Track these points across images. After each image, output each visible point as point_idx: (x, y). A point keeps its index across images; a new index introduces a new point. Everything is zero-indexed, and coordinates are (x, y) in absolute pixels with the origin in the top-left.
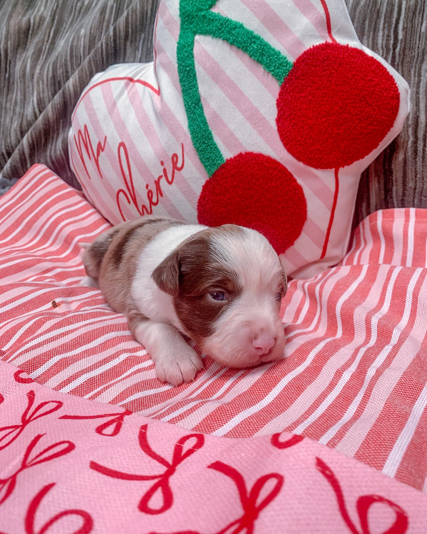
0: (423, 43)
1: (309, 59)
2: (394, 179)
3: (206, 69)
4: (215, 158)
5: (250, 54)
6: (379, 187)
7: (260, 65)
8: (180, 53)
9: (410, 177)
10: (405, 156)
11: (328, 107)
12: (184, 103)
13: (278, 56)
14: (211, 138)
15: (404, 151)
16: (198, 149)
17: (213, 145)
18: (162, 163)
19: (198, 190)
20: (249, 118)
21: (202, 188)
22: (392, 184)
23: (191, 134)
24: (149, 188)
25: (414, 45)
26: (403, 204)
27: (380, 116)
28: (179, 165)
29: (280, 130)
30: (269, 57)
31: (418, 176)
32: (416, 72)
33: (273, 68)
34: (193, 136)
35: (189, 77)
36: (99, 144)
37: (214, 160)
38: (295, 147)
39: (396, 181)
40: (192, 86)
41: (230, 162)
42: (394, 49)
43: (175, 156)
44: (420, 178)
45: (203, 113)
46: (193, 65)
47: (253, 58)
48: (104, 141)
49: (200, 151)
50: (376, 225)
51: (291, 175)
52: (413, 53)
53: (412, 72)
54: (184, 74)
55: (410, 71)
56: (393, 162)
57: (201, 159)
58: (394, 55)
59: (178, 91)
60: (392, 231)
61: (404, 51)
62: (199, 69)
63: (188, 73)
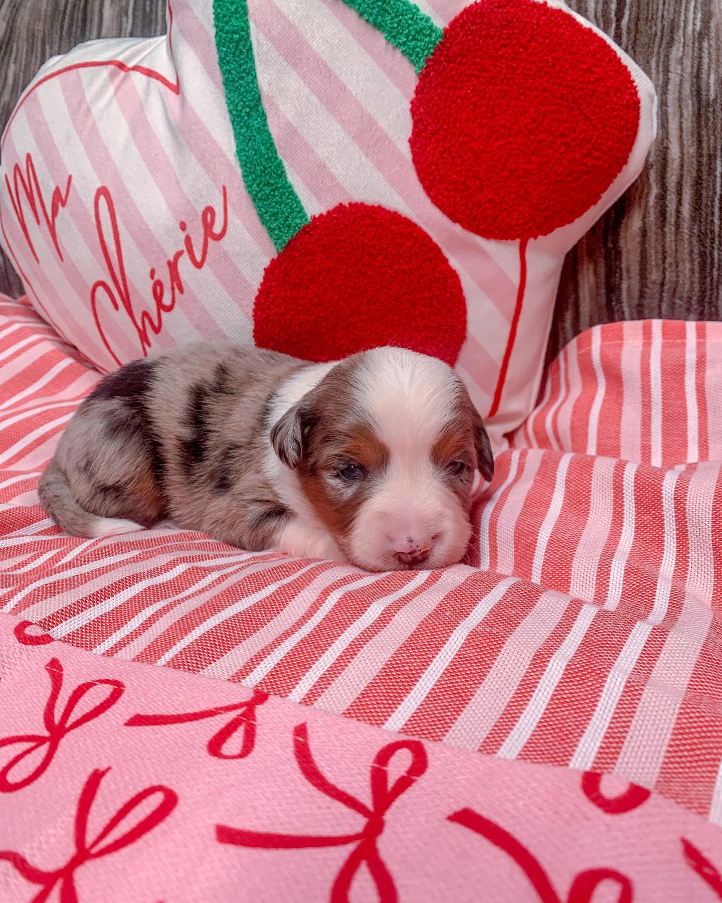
0: (672, 10)
1: (473, 23)
2: (624, 266)
3: (272, 39)
4: (290, 213)
5: (359, 9)
6: (597, 282)
7: (378, 33)
8: (219, 6)
9: (653, 263)
10: (644, 223)
11: (508, 118)
12: (229, 106)
13: (414, 14)
14: (282, 175)
15: (642, 213)
16: (256, 195)
17: (285, 188)
18: (183, 227)
19: (255, 279)
20: (357, 137)
21: (263, 273)
22: (621, 275)
23: (242, 166)
24: (156, 277)
25: (654, 12)
26: (640, 313)
27: (604, 142)
28: (217, 229)
29: (418, 160)
30: (396, 16)
31: (668, 260)
32: (661, 64)
33: (405, 39)
34: (246, 171)
35: (237, 53)
36: (57, 191)
37: (288, 217)
38: (446, 194)
39: (628, 271)
40: (244, 71)
41: (319, 221)
42: (619, 20)
43: (209, 210)
44: (671, 264)
45: (265, 125)
46: (246, 29)
47: (366, 16)
48: (66, 185)
49: (260, 199)
50: (589, 354)
51: (436, 250)
52: (654, 28)
53: (653, 64)
54: (229, 47)
55: (648, 62)
56: (622, 234)
57: (261, 216)
58: (618, 31)
59: (215, 83)
60: (619, 365)
61: (636, 24)
62: (257, 38)
63: (237, 47)
